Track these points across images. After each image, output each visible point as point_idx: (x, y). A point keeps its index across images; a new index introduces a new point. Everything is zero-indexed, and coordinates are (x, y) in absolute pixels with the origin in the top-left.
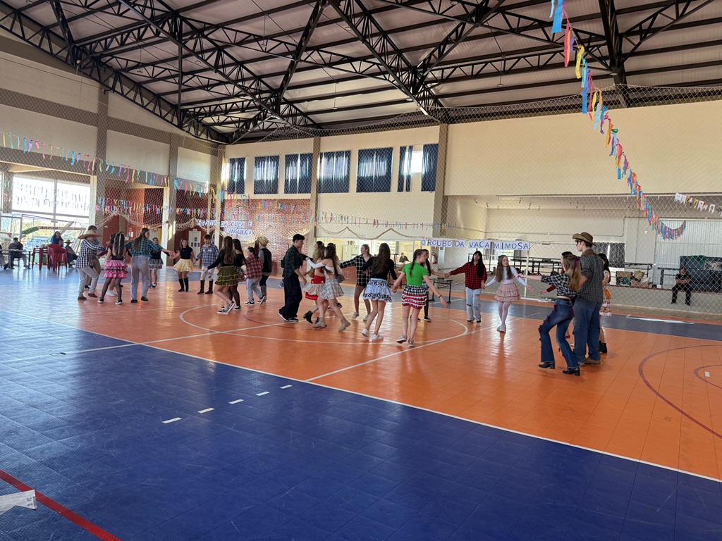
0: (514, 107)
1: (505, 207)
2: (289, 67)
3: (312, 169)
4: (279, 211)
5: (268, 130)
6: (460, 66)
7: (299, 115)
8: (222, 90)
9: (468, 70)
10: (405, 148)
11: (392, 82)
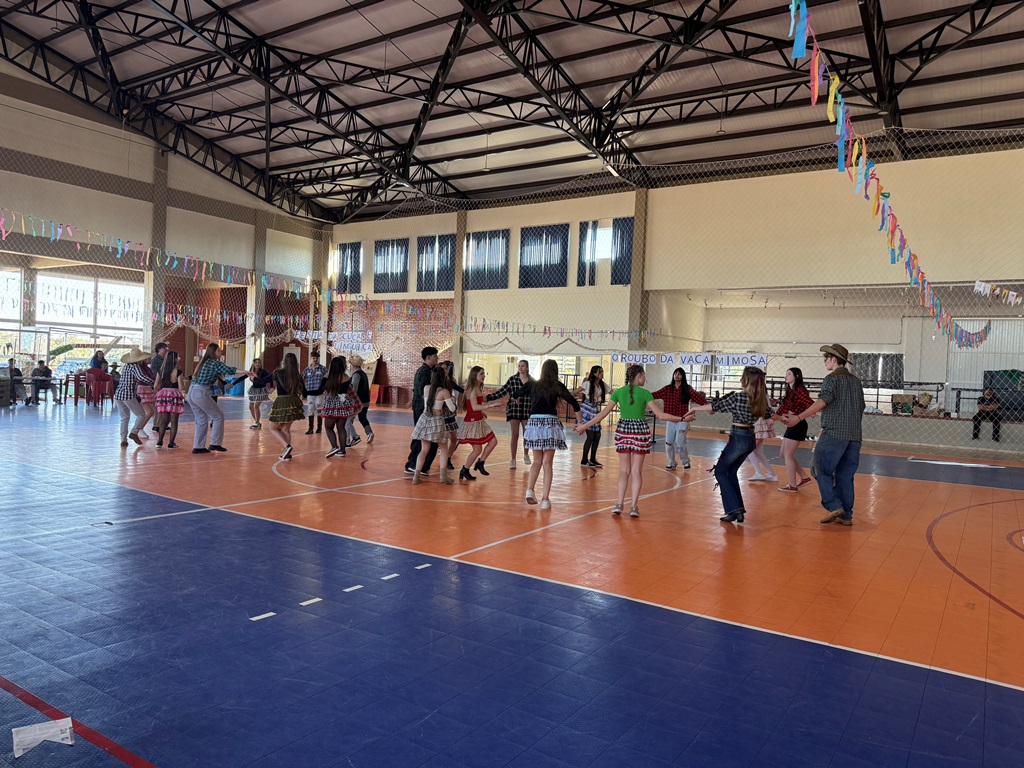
0: (741, 163)
1: (731, 305)
2: (421, 112)
3: (455, 256)
4: (409, 317)
5: (392, 202)
6: (662, 107)
7: (436, 180)
8: (327, 146)
9: (674, 111)
10: (587, 224)
11: (567, 131)
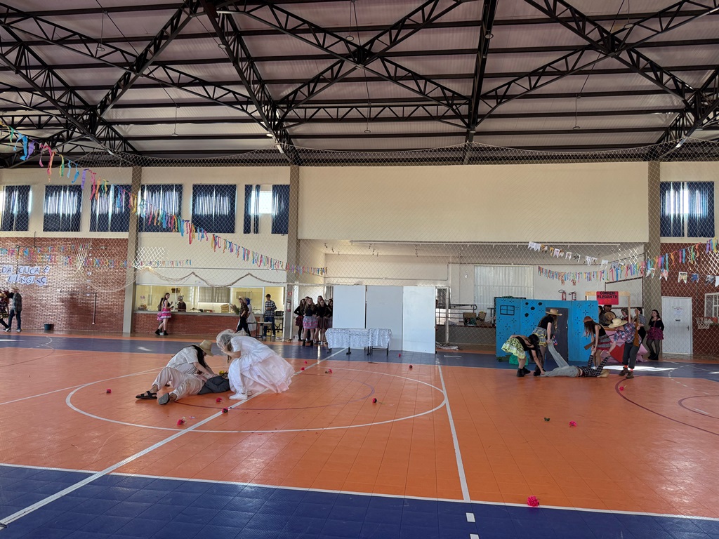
5: (69, 154)
6: (324, 108)
7: (118, 139)
9: (333, 112)
10: (251, 186)
11: (250, 114)
